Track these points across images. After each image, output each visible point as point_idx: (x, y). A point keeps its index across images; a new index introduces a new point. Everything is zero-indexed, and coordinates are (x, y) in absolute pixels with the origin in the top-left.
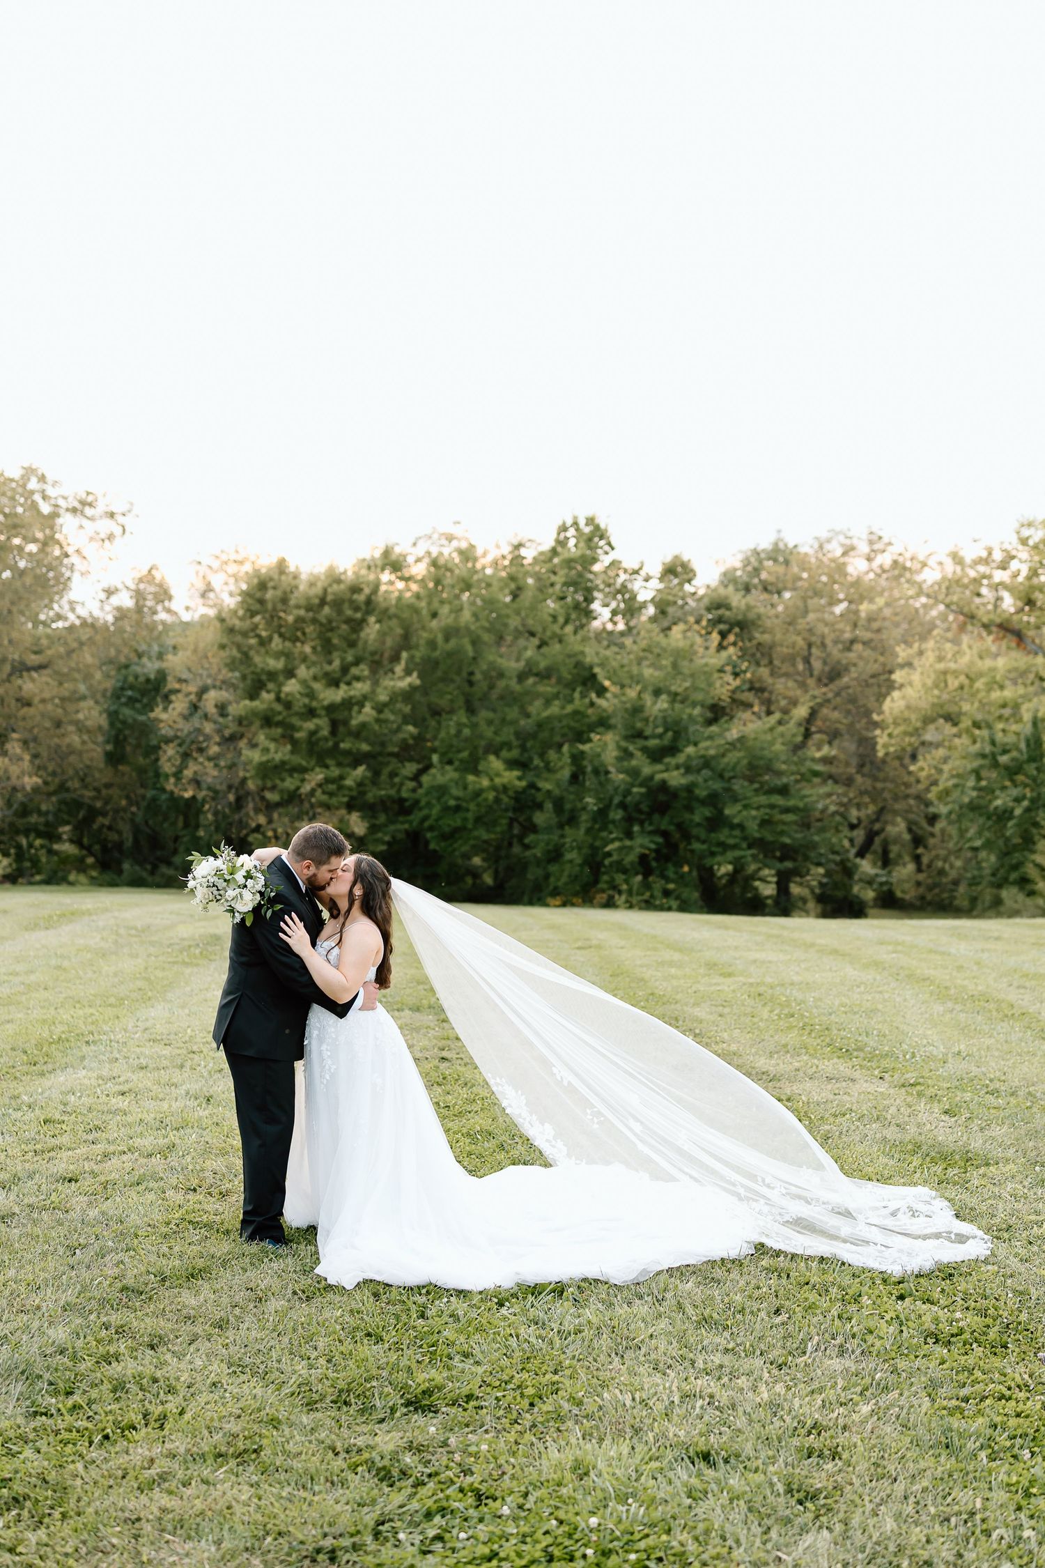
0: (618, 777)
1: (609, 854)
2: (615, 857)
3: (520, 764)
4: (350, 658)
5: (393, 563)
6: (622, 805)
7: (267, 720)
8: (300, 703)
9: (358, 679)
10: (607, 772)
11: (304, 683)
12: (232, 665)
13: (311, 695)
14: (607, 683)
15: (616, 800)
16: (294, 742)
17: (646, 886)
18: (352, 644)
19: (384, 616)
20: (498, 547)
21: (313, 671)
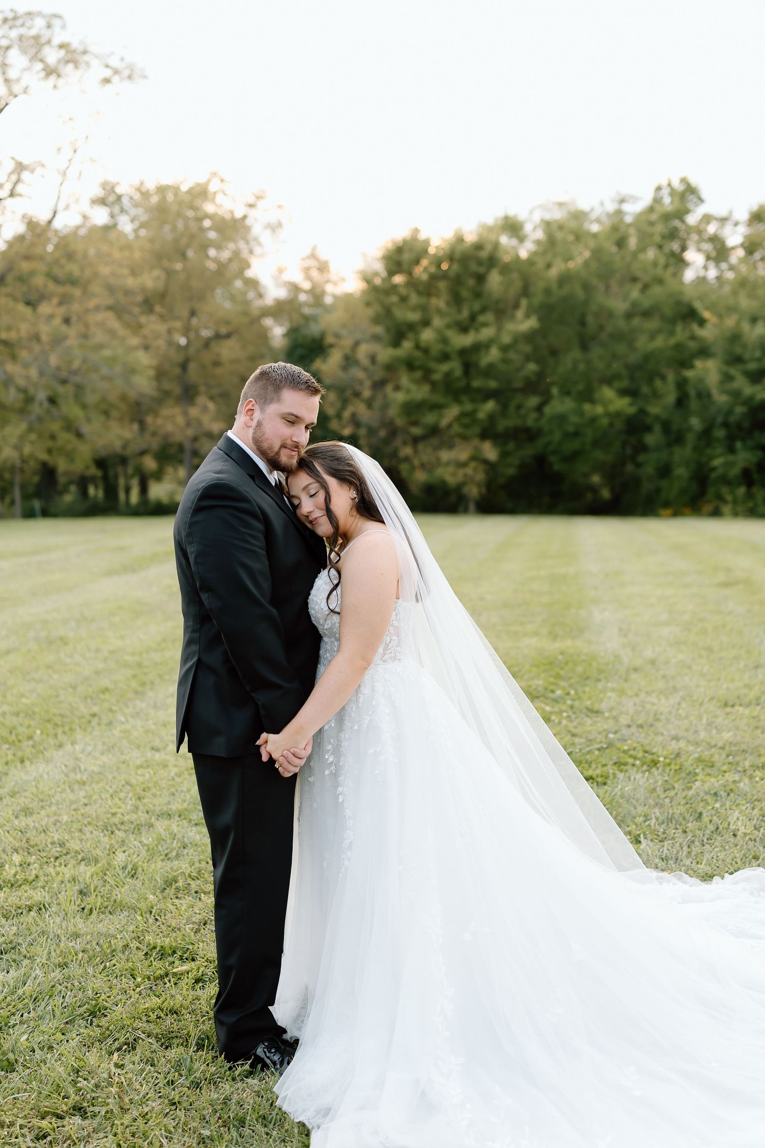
0: (721, 399)
1: (713, 469)
2: (720, 471)
3: (630, 392)
4: (477, 306)
5: (513, 227)
6: (725, 425)
7: (410, 365)
8: (436, 349)
9: (485, 325)
10: (709, 395)
11: (438, 331)
12: (376, 320)
13: (445, 341)
14: (706, 315)
15: (720, 420)
16: (434, 384)
17: (749, 496)
18: (478, 295)
19: (506, 269)
20: (602, 204)
21: (447, 320)
